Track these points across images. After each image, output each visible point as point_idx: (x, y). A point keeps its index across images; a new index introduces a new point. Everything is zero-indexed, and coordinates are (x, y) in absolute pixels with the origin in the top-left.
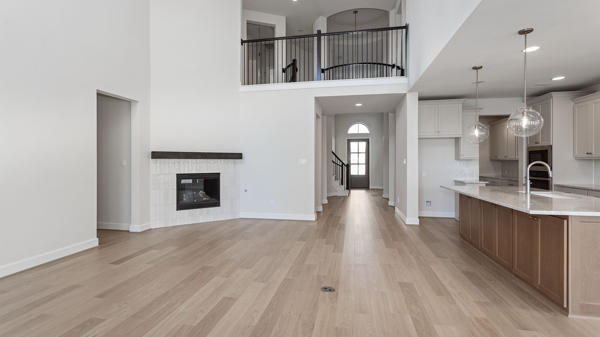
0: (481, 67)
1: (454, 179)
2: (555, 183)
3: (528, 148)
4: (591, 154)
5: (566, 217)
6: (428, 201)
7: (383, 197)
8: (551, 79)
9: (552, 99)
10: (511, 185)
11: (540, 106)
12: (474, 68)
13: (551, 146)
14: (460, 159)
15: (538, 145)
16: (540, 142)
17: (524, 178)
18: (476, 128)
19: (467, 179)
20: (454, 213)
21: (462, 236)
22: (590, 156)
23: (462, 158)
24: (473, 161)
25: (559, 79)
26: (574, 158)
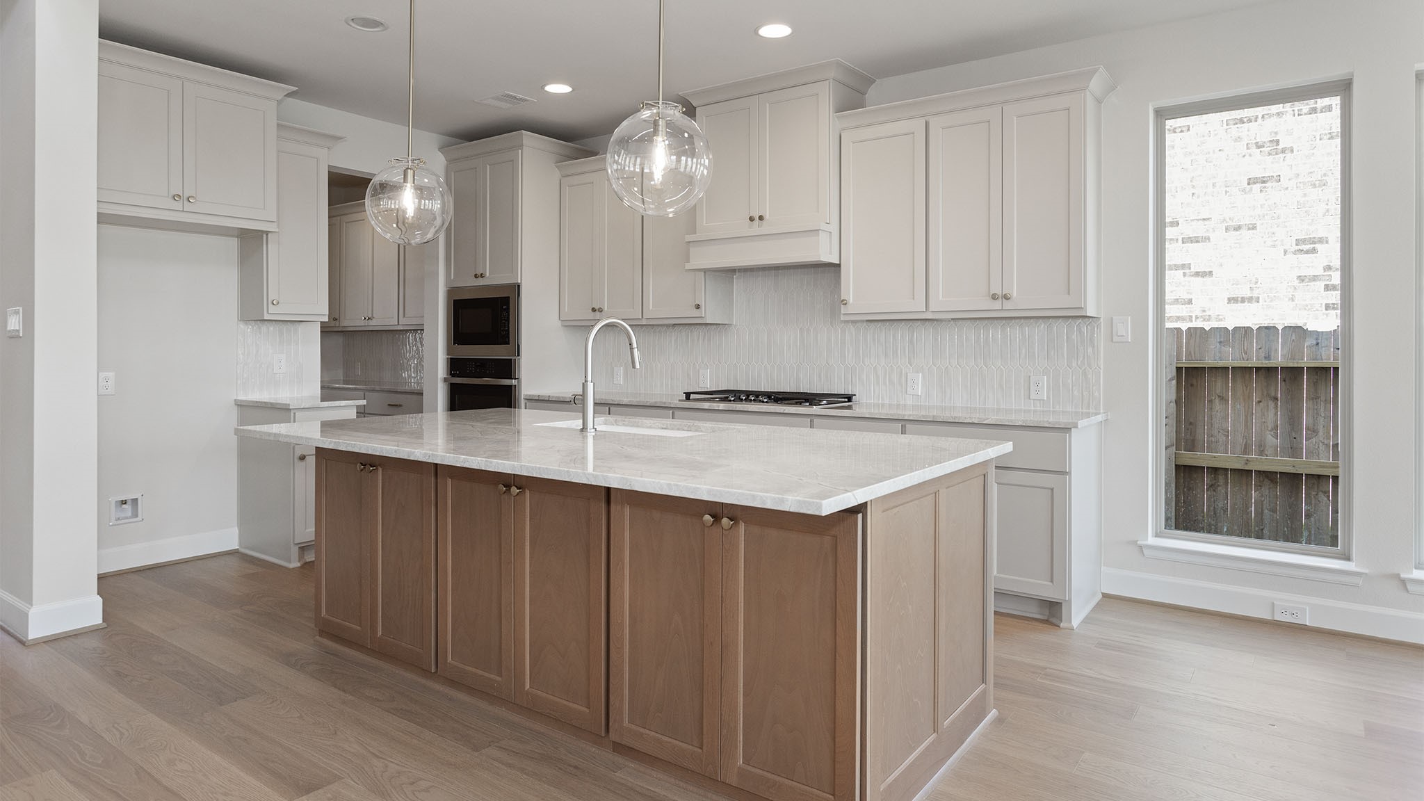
1: (235, 398)
2: (526, 393)
3: (451, 292)
4: (600, 310)
5: (861, 509)
6: (124, 502)
8: (543, 87)
9: (520, 151)
10: (395, 408)
11: (488, 166)
13: (519, 286)
14: (264, 317)
15: (481, 282)
16: (488, 275)
17: (439, 380)
19: (282, 395)
20: (236, 528)
21: (328, 631)
22: (599, 315)
23: (271, 312)
24: (301, 327)
25: (558, 88)
26: (559, 323)
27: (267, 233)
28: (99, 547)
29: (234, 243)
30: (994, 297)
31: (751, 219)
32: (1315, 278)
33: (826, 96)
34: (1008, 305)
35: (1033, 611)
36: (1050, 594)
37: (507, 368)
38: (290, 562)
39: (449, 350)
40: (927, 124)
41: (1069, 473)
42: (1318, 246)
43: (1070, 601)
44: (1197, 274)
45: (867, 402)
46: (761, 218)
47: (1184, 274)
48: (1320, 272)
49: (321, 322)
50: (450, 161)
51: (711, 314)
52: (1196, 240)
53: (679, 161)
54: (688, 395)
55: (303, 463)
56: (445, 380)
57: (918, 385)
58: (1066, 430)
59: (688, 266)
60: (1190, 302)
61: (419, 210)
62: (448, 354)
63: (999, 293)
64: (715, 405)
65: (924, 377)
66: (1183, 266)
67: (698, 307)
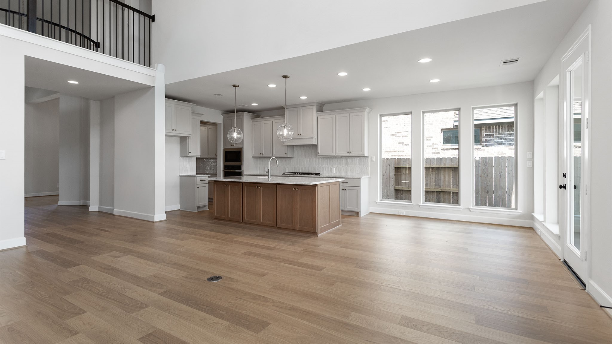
0: (238, 86)
1: (179, 175)
2: (245, 174)
3: (224, 149)
4: (262, 154)
5: (316, 185)
7: (59, 205)
8: (251, 104)
9: (243, 116)
12: (234, 86)
13: (243, 148)
14: (188, 156)
15: (233, 147)
16: (235, 145)
17: (221, 171)
18: (235, 131)
19: (188, 174)
20: (179, 204)
22: (262, 155)
23: (189, 155)
24: (192, 158)
25: (255, 104)
26: (252, 157)
27: (188, 137)
28: (165, 206)
29: (179, 138)
30: (348, 152)
31: (298, 134)
32: (430, 146)
33: (314, 109)
34: (351, 154)
35: (354, 214)
36: (356, 210)
37: (240, 168)
38: (195, 211)
39: (224, 163)
40: (335, 116)
41: (360, 187)
42: (431, 139)
43: (360, 211)
44: (405, 145)
45: (323, 174)
46: (300, 134)
47: (403, 145)
48: (431, 145)
49: (197, 157)
50: (224, 118)
51: (289, 155)
52: (405, 136)
53: (289, 133)
54: (284, 173)
55: (198, 189)
56: (223, 171)
57: (334, 170)
58: (360, 178)
59: (284, 144)
60: (404, 151)
61: (237, 137)
62: (224, 164)
63: (349, 152)
64: (290, 175)
65: (335, 169)
66: (402, 143)
67: (286, 153)
